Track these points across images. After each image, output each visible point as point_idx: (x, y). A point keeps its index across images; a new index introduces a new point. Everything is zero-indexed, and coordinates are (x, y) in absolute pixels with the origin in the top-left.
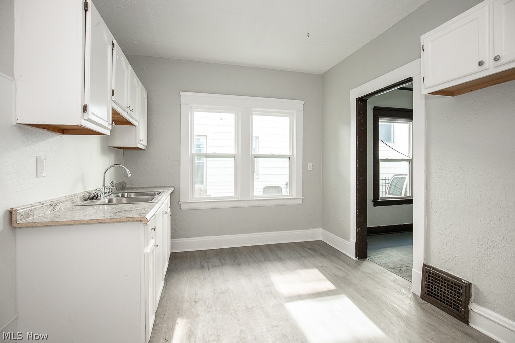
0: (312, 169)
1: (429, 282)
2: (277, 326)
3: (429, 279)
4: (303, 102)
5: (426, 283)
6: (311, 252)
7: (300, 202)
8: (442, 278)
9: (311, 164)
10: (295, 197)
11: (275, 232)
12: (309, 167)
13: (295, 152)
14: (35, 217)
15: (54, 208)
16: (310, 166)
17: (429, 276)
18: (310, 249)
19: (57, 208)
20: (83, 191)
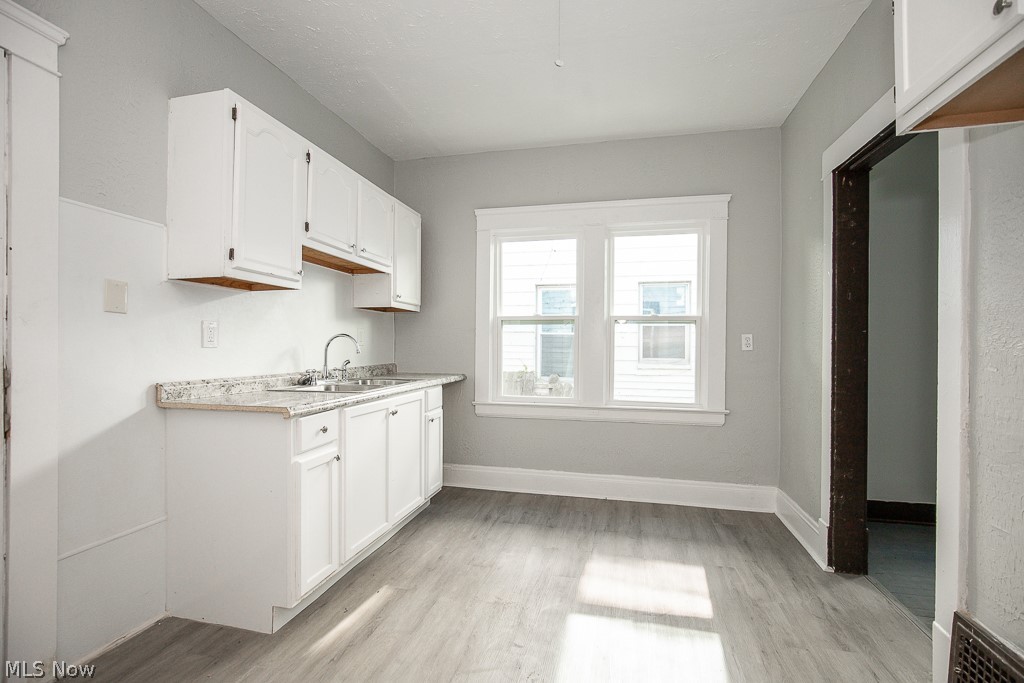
0: (751, 348)
1: (965, 668)
2: (519, 647)
3: (966, 659)
4: (728, 197)
5: (959, 669)
6: (722, 533)
7: (721, 420)
8: (996, 666)
9: (750, 336)
10: (706, 409)
11: (658, 479)
12: (744, 342)
13: (707, 310)
14: (193, 397)
15: (228, 390)
16: (747, 342)
17: (967, 650)
18: (728, 527)
19: (234, 391)
20: (291, 372)
